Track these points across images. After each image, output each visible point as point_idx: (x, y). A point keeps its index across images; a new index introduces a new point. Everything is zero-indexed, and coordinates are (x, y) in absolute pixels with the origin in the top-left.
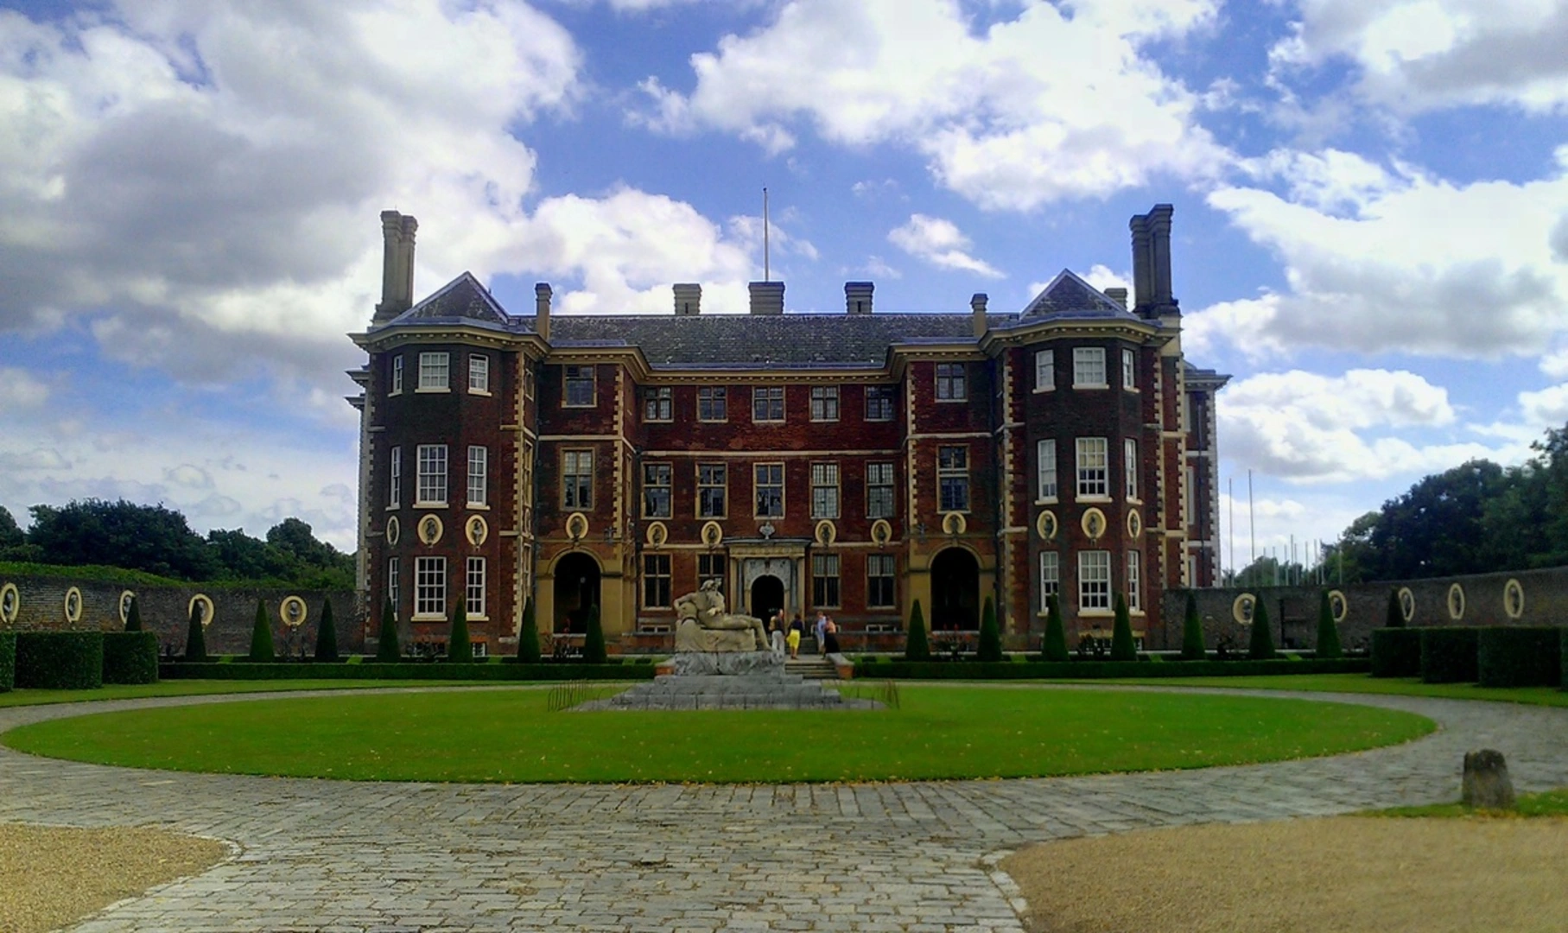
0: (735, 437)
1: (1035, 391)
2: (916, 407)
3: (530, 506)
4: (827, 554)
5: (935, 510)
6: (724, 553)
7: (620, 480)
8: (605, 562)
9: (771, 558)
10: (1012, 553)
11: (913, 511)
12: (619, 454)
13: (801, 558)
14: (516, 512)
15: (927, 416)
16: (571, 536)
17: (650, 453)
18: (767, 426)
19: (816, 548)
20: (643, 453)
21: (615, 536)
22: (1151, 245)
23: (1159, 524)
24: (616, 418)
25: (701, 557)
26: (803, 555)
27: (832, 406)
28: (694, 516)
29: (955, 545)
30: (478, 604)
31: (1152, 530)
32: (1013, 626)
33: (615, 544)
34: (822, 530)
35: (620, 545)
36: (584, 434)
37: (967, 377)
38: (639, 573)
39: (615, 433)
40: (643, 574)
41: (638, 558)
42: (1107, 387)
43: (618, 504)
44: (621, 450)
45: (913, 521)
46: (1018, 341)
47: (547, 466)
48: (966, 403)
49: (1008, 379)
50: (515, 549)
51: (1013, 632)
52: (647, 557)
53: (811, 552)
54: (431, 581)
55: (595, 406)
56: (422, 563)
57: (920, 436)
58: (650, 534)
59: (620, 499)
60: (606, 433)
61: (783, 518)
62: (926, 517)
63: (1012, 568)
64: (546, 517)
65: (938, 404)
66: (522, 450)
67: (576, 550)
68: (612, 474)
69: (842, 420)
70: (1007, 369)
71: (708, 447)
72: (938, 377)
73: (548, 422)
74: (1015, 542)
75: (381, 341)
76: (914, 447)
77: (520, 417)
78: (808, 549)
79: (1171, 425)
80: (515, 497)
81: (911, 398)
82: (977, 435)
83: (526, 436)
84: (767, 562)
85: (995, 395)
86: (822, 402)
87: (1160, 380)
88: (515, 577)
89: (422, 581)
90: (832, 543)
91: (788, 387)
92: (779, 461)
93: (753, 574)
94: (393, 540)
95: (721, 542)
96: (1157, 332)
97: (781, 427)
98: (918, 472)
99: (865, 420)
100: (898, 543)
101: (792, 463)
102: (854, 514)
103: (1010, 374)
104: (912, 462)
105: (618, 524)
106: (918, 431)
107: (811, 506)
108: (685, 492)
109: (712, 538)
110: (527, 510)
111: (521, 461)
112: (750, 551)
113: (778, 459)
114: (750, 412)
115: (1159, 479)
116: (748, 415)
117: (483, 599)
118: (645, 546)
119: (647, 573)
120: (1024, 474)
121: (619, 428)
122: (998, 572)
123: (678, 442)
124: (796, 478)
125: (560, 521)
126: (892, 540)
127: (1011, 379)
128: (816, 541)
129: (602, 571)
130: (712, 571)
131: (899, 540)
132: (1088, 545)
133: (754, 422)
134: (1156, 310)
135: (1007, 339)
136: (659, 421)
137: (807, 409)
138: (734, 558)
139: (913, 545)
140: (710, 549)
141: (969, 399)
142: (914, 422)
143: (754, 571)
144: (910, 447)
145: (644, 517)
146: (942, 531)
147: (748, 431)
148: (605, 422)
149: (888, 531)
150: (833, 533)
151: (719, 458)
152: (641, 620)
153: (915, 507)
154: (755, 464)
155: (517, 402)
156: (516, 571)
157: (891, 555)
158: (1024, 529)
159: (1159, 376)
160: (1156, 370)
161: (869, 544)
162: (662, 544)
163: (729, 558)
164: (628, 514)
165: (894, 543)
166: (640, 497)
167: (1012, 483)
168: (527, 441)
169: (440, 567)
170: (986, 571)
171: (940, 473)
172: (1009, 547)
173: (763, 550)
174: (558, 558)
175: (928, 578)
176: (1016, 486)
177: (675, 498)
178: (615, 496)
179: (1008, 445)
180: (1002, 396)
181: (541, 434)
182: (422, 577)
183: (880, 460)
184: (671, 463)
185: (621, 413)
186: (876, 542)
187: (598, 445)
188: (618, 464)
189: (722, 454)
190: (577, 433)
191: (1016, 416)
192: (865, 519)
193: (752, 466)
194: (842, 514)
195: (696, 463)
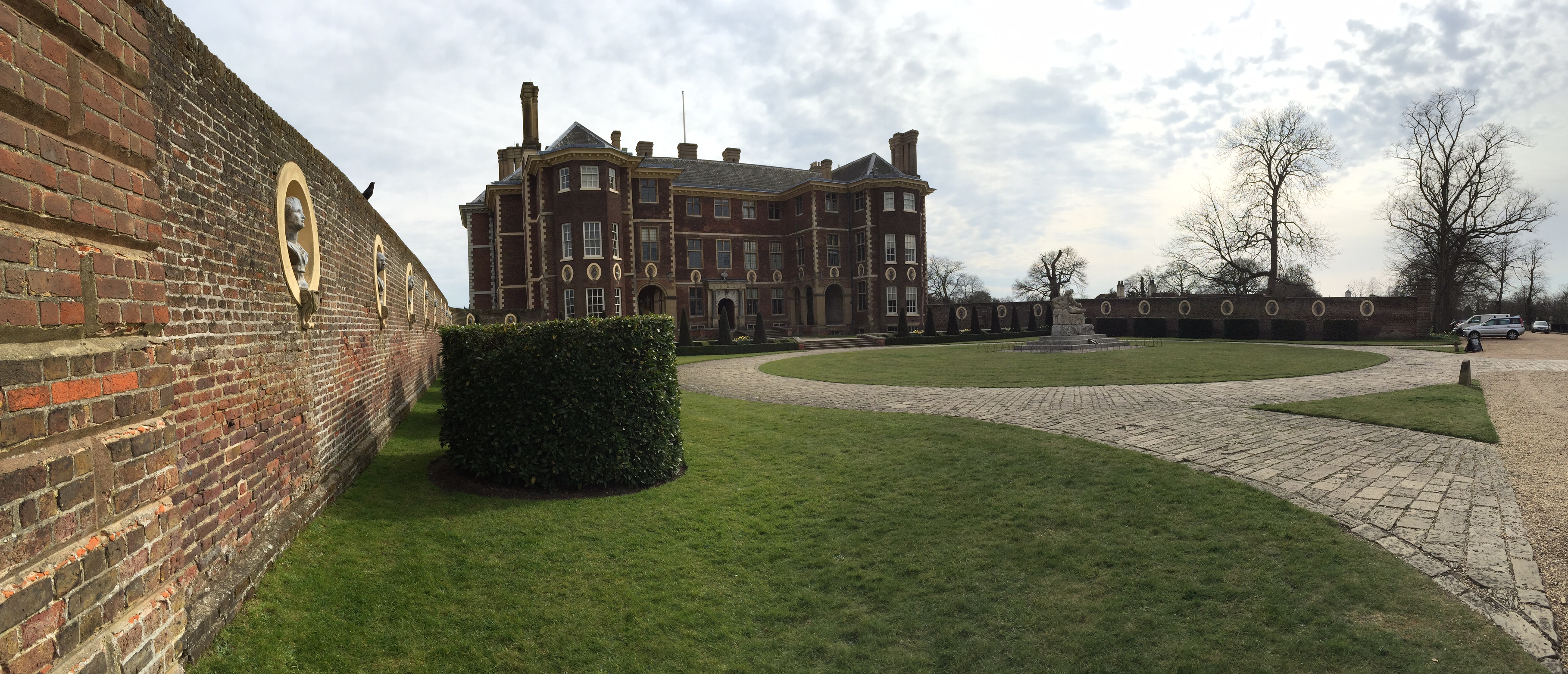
0: (706, 225)
1: (883, 211)
2: (816, 213)
4: (753, 287)
5: (826, 266)
6: (704, 287)
7: (673, 245)
8: (668, 291)
9: (729, 290)
10: (873, 287)
11: (816, 266)
13: (744, 290)
14: (632, 262)
15: (822, 218)
16: (648, 276)
18: (721, 220)
21: (672, 276)
24: (670, 210)
25: (691, 289)
26: (742, 288)
27: (752, 211)
28: (687, 267)
29: (834, 283)
33: (672, 281)
34: (750, 275)
35: (674, 281)
36: (654, 218)
37: (838, 201)
39: (670, 218)
42: (916, 212)
43: (673, 258)
44: (673, 228)
45: (817, 270)
46: (876, 185)
49: (869, 204)
50: (631, 283)
53: (746, 287)
54: (595, 303)
55: (660, 203)
56: (589, 291)
57: (818, 228)
59: (674, 256)
60: (665, 218)
61: (732, 268)
62: (822, 269)
63: (872, 294)
65: (826, 213)
66: (632, 226)
67: (652, 284)
68: (669, 242)
69: (757, 219)
70: (869, 198)
71: (693, 230)
72: (826, 199)
74: (873, 282)
76: (816, 233)
77: (631, 206)
80: (631, 253)
81: (814, 208)
82: (843, 230)
84: (726, 291)
86: (747, 209)
89: (590, 302)
90: (755, 283)
91: (732, 199)
92: (728, 239)
93: (719, 297)
94: (568, 278)
95: (701, 281)
97: (729, 221)
98: (818, 246)
99: (768, 219)
100: (789, 282)
101: (735, 240)
102: (765, 267)
103: (870, 201)
104: (814, 240)
105: (674, 270)
106: (818, 225)
107: (744, 263)
109: (696, 279)
111: (632, 232)
112: (716, 286)
113: (728, 237)
114: (713, 212)
120: (878, 250)
121: (672, 215)
122: (853, 296)
125: (642, 268)
126: (782, 281)
129: (666, 296)
130: (696, 297)
132: (910, 284)
133: (716, 217)
137: (741, 212)
138: (709, 290)
139: (817, 282)
140: (696, 285)
141: (840, 212)
142: (816, 221)
144: (814, 233)
146: (828, 276)
147: (712, 222)
148: (664, 212)
149: (781, 276)
151: (698, 236)
153: (818, 264)
155: (629, 198)
157: (782, 288)
158: (879, 276)
161: (772, 283)
163: (707, 290)
165: (783, 283)
167: (872, 253)
169: (600, 294)
170: (847, 296)
171: (828, 247)
172: (871, 284)
173: (723, 286)
174: (641, 289)
175: (823, 299)
176: (874, 255)
178: (671, 255)
179: (868, 235)
182: (590, 300)
183: (775, 240)
185: (672, 208)
186: (775, 282)
187: (661, 225)
188: (672, 236)
189: (700, 234)
190: (649, 218)
191: (873, 222)
192: (770, 270)
193: (715, 241)
194: (759, 267)
195: (687, 238)
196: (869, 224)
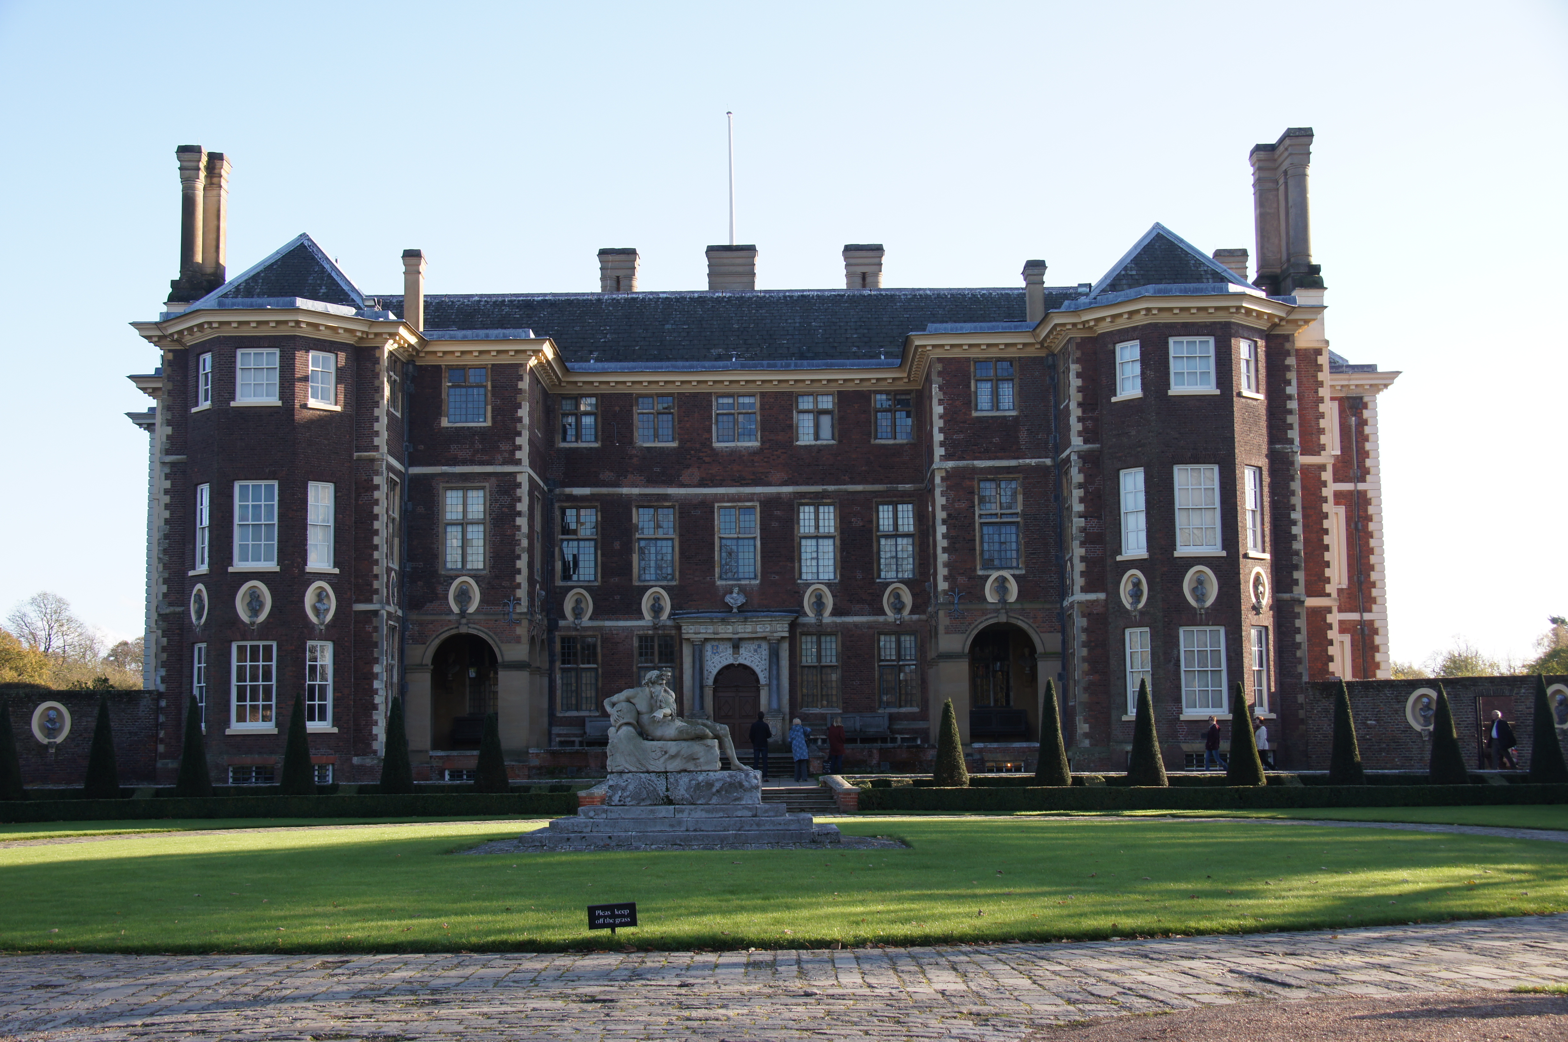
0: (688, 467)
1: (1114, 400)
2: (945, 423)
3: (396, 567)
4: (820, 632)
5: (975, 570)
6: (673, 632)
7: (525, 529)
8: (504, 647)
9: (741, 639)
10: (1085, 630)
11: (942, 571)
12: (523, 492)
13: (783, 638)
14: (376, 577)
15: (962, 436)
16: (455, 609)
17: (568, 490)
18: (733, 452)
19: (804, 625)
20: (557, 491)
21: (519, 610)
22: (1282, 189)
23: (1295, 588)
25: (641, 638)
26: (786, 634)
27: (826, 421)
28: (631, 580)
29: (1003, 619)
30: (322, 708)
31: (1286, 596)
32: (1086, 735)
33: (518, 622)
34: (813, 600)
35: (525, 623)
36: (472, 463)
37: (1016, 381)
38: (552, 662)
39: (518, 462)
40: (558, 664)
41: (551, 641)
42: (1218, 392)
43: (522, 564)
44: (525, 487)
45: (943, 585)
46: (1090, 328)
47: (421, 509)
48: (1015, 418)
49: (1075, 382)
50: (376, 629)
51: (1087, 743)
52: (563, 640)
53: (799, 630)
54: (254, 678)
55: (489, 423)
56: (241, 649)
57: (950, 464)
58: (568, 605)
59: (525, 557)
60: (504, 463)
61: (758, 582)
62: (961, 580)
63: (1084, 652)
64: (420, 583)
65: (977, 417)
66: (384, 488)
67: (464, 630)
68: (514, 521)
69: (840, 441)
70: (1074, 368)
71: (651, 482)
72: (977, 381)
73: (421, 447)
74: (1087, 615)
75: (180, 332)
76: (943, 479)
77: (382, 440)
78: (793, 626)
79: (1312, 446)
80: (376, 555)
81: (938, 409)
82: (1033, 462)
83: (390, 468)
84: (736, 645)
85: (1057, 404)
86: (811, 416)
87: (1294, 382)
88: (377, 669)
89: (241, 677)
90: (827, 618)
91: (763, 395)
92: (751, 500)
93: (715, 662)
94: (199, 617)
95: (669, 617)
96: (1289, 313)
97: (754, 453)
98: (949, 515)
99: (873, 442)
100: (923, 617)
101: (769, 504)
102: (859, 576)
103: (1078, 375)
104: (940, 501)
105: (522, 593)
106: (947, 457)
107: (797, 565)
108: (617, 545)
109: (656, 611)
110: (393, 574)
111: (384, 503)
112: (711, 629)
113: (750, 498)
114: (710, 431)
115: (1294, 523)
116: (706, 436)
117: (329, 703)
118: (562, 623)
119: (563, 662)
120: (1099, 518)
121: (523, 455)
122: (1064, 656)
123: (607, 475)
124: (775, 524)
125: (440, 589)
126: (912, 612)
127: (1079, 382)
128: (806, 615)
129: (499, 659)
130: (657, 660)
131: (924, 612)
132: (1192, 618)
133: (716, 445)
134: (1289, 281)
135: (1074, 325)
136: (581, 445)
137: (791, 426)
138: (688, 639)
139: (943, 620)
140: (655, 627)
141: (1021, 411)
142: (942, 444)
143: (716, 658)
144: (938, 480)
145: (559, 583)
146: (985, 599)
147: (707, 459)
148: (504, 446)
149: (907, 598)
150: (829, 601)
151: (667, 497)
152: (556, 730)
153: (945, 565)
154: (716, 505)
155: (377, 419)
156: (376, 661)
157: (912, 634)
158: (1102, 596)
159: (1292, 376)
160: (1288, 368)
161: (881, 619)
162: (585, 621)
163: (681, 640)
164: (537, 578)
165: (915, 617)
166: (553, 552)
167: (1083, 530)
168: (391, 475)
169: (268, 657)
170: (1047, 655)
171: (980, 516)
172: (1080, 622)
173: (730, 629)
174: (437, 642)
175: (963, 668)
176: (1086, 534)
177: (602, 555)
178: (518, 552)
179: (1076, 476)
180: (1068, 406)
181: (412, 464)
182: (241, 670)
183: (894, 499)
184: (598, 504)
185: (526, 434)
186: (890, 615)
187: (493, 480)
188: (523, 506)
189: (671, 491)
190: (464, 463)
191: (1088, 435)
192: (874, 582)
193: (714, 507)
194: (841, 575)
195: (633, 504)
196: (1077, 441)
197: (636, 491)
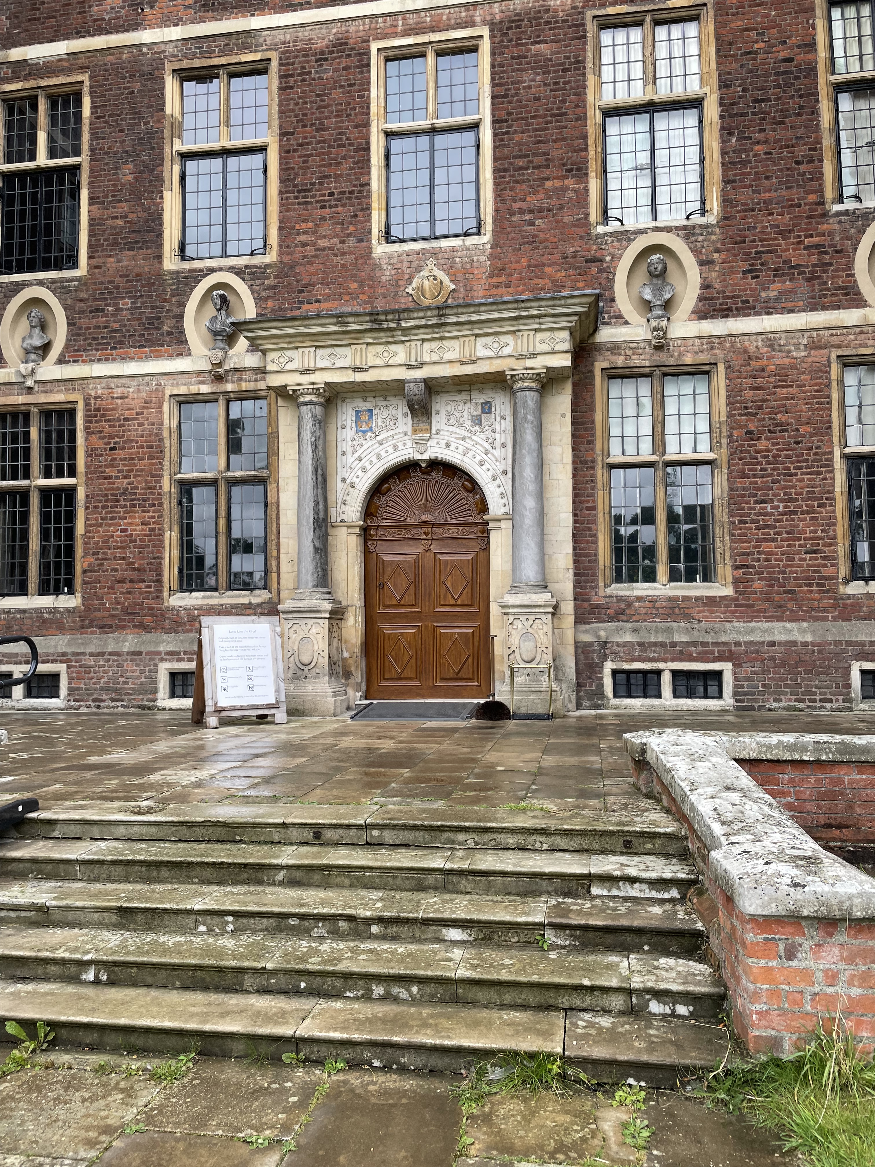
4: (661, 367)
6: (262, 385)
9: (431, 387)
13: (553, 376)
17: (16, 54)
19: (615, 348)
25: (183, 406)
26: (565, 361)
28: (159, 258)
58: (12, 331)
61: (487, 242)
71: (211, 10)
78: (582, 347)
84: (420, 403)
90: (683, 325)
92: (470, 24)
93: (362, 459)
101: (514, 29)
102: (779, 200)
112: (346, 359)
113: (465, 17)
123: (108, 6)
124: (532, 80)
128: (619, 319)
138: (285, 391)
140: (216, 375)
143: (369, 444)
150: (689, 282)
151: (245, 40)
154: (374, 46)
161: (850, 318)
162: (51, 369)
173: (399, 355)
184: (84, 77)
192: (825, 214)
193: (368, 53)
194: (726, 201)
195: (169, 67)
197: (175, 33)
